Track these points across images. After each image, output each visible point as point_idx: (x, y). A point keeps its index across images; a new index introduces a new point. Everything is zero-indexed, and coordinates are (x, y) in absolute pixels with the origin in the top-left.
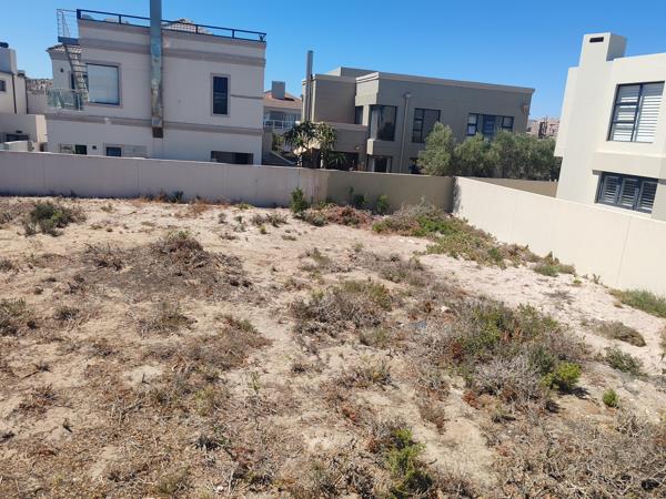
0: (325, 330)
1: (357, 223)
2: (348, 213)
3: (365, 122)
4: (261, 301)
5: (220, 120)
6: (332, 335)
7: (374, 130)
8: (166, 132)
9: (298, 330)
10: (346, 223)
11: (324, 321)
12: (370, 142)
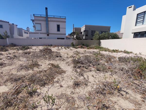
0: (83, 67)
1: (84, 48)
2: (82, 46)
3: (83, 34)
4: (64, 60)
5: (59, 32)
6: (86, 68)
7: (84, 35)
8: (49, 35)
9: (75, 67)
10: (82, 48)
11: (83, 64)
12: (84, 37)
